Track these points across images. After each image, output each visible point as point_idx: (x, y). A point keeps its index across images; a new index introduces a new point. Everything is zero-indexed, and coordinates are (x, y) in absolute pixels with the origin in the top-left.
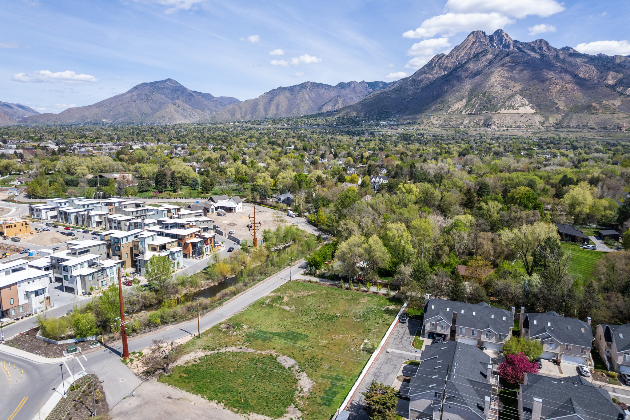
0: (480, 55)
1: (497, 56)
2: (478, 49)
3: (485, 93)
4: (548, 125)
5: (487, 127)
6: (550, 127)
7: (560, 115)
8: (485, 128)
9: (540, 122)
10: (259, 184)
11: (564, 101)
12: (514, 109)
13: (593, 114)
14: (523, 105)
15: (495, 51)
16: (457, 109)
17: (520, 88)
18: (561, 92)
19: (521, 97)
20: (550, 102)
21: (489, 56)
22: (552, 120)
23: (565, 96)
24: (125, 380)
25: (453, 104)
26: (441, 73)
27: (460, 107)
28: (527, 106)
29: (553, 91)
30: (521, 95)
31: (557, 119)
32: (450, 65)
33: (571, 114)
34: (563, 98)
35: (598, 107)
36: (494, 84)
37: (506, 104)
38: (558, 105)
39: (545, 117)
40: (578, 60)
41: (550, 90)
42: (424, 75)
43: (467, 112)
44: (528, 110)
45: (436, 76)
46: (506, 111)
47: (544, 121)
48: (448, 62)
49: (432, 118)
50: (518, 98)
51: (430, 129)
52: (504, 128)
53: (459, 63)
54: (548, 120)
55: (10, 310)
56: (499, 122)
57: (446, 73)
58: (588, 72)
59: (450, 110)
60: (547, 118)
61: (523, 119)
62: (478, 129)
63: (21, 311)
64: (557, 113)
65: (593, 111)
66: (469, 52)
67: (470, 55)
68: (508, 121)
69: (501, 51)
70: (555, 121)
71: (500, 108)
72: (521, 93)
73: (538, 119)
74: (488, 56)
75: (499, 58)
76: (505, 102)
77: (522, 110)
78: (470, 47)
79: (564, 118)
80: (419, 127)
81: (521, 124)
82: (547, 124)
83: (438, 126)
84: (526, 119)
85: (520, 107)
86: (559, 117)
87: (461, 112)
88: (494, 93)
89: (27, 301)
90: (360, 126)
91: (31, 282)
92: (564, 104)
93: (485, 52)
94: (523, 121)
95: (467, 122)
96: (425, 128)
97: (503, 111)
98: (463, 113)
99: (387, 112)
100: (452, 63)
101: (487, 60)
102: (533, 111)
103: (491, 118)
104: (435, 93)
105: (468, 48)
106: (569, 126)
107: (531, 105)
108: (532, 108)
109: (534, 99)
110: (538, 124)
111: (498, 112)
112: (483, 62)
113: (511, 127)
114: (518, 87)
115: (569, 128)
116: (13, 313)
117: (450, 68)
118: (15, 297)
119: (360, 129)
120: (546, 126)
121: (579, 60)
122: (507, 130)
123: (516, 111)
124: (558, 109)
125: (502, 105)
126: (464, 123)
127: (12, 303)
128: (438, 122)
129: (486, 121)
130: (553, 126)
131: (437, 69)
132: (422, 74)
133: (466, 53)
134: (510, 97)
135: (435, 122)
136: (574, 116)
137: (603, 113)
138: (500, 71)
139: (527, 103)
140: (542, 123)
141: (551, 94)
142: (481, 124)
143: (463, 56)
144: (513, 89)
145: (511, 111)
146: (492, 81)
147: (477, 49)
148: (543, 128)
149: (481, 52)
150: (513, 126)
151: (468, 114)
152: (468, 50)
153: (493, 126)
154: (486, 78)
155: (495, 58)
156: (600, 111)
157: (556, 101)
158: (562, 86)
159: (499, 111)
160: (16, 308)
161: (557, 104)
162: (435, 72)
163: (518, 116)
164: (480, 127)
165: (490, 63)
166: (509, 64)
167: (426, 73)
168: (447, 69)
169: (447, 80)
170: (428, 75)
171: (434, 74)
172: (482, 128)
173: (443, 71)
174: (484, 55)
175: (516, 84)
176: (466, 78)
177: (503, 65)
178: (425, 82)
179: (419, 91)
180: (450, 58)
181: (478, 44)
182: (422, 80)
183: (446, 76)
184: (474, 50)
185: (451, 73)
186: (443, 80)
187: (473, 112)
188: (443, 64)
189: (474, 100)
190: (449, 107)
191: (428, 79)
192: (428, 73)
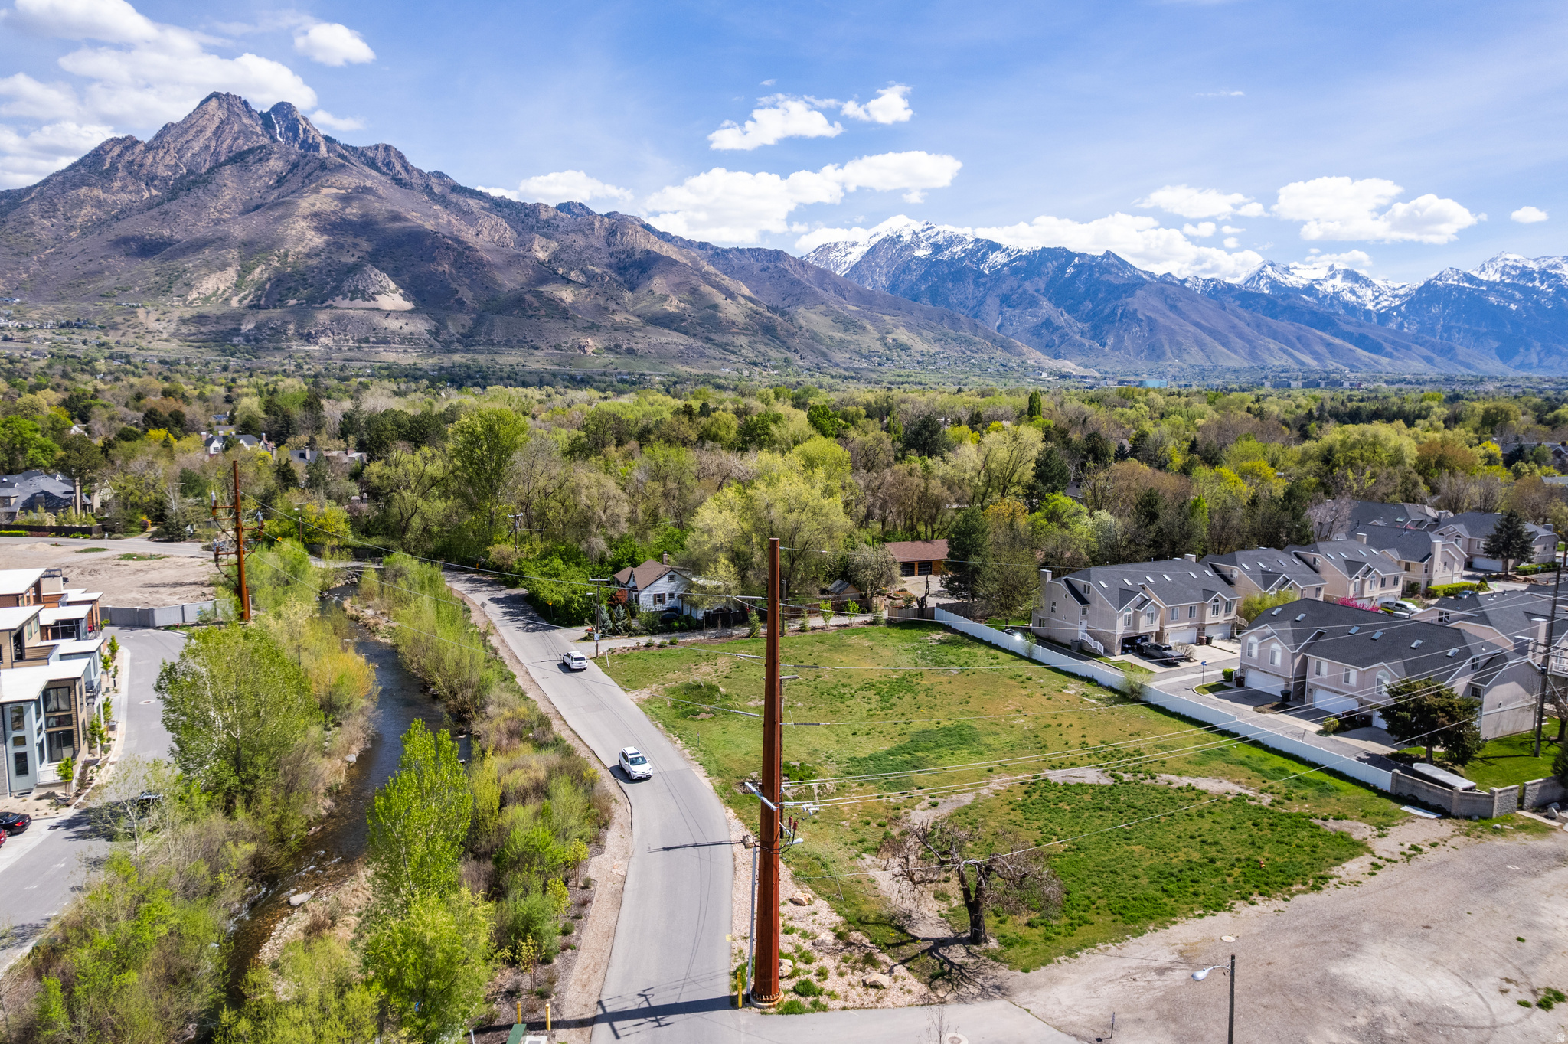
0: (251, 159)
1: (295, 166)
2: (240, 142)
3: (286, 256)
4: (448, 337)
5: (308, 341)
6: (452, 342)
7: (467, 318)
8: (302, 342)
9: (429, 332)
11: (470, 288)
12: (365, 299)
13: (531, 316)
14: (385, 290)
15: (289, 154)
16: (214, 294)
17: (370, 249)
18: (460, 266)
19: (376, 270)
20: (442, 287)
21: (275, 164)
22: (454, 328)
23: (471, 276)
25: (200, 278)
26: (139, 192)
27: (222, 287)
28: (394, 292)
29: (443, 262)
30: (375, 266)
31: (463, 326)
32: (162, 172)
33: (489, 315)
34: (467, 281)
35: (537, 304)
36: (303, 233)
37: (345, 287)
38: (459, 296)
39: (437, 320)
40: (471, 201)
42: (83, 191)
43: (245, 302)
44: (398, 302)
45: (124, 197)
46: (347, 303)
47: (437, 329)
48: (155, 161)
49: (141, 312)
50: (371, 272)
51: (144, 344)
53: (190, 172)
54: (446, 327)
56: (335, 327)
57: (155, 191)
58: (497, 231)
59: (195, 295)
60: (442, 324)
61: (392, 324)
62: (283, 344)
64: (460, 311)
65: (531, 312)
66: (213, 145)
67: (216, 152)
68: (357, 326)
69: (300, 156)
70: (461, 330)
71: (332, 295)
72: (375, 260)
73: (423, 324)
74: (272, 162)
75: (301, 173)
76: (342, 281)
77: (384, 302)
78: (215, 133)
79: (478, 322)
80: (104, 339)
81: (389, 334)
82: (444, 335)
83: (165, 336)
84: (398, 324)
85: (379, 293)
86: (467, 320)
87: (228, 299)
88: (307, 255)
92: (470, 294)
93: (262, 154)
94: (393, 327)
95: (251, 326)
96: (124, 340)
97: (340, 302)
98: (234, 302)
100: (168, 167)
101: (271, 173)
102: (409, 306)
103: (314, 318)
105: (208, 133)
106: (492, 342)
107: (401, 290)
108: (405, 297)
109: (407, 277)
110: (426, 336)
111: (327, 303)
112: (261, 177)
113: (367, 340)
114: (365, 247)
115: (493, 345)
117: (165, 180)
120: (445, 341)
121: (474, 204)
122: (359, 348)
123: (372, 304)
124: (461, 302)
125: (336, 288)
128: (164, 324)
130: (459, 341)
131: (122, 179)
133: (207, 147)
134: (351, 270)
135: (153, 325)
136: (498, 320)
137: (547, 316)
138: (312, 204)
139: (393, 286)
140: (435, 334)
142: (291, 332)
143: (198, 154)
144: (352, 251)
145: (359, 303)
147: (235, 139)
148: (438, 346)
149: (251, 151)
150: (372, 339)
151: (251, 307)
152: (209, 139)
153: (323, 339)
154: (281, 217)
155: (291, 171)
156: (542, 312)
157: (454, 285)
158: (461, 254)
159: (330, 302)
161: (456, 291)
162: (117, 185)
163: (377, 315)
164: (287, 340)
165: (281, 181)
166: (333, 190)
167: (89, 185)
168: (156, 182)
169: (166, 213)
170: (97, 192)
171: (118, 192)
172: (294, 343)
173: (143, 186)
174: (260, 160)
175: (358, 240)
176: (220, 212)
177: (316, 191)
178: (88, 210)
179: (73, 234)
180: (161, 153)
181: (236, 128)
182: (79, 204)
183: (157, 200)
184: (228, 142)
185: (172, 195)
186: (154, 212)
187: (262, 302)
188: (141, 166)
189: (258, 270)
190: (188, 285)
191: (99, 204)
192: (95, 185)
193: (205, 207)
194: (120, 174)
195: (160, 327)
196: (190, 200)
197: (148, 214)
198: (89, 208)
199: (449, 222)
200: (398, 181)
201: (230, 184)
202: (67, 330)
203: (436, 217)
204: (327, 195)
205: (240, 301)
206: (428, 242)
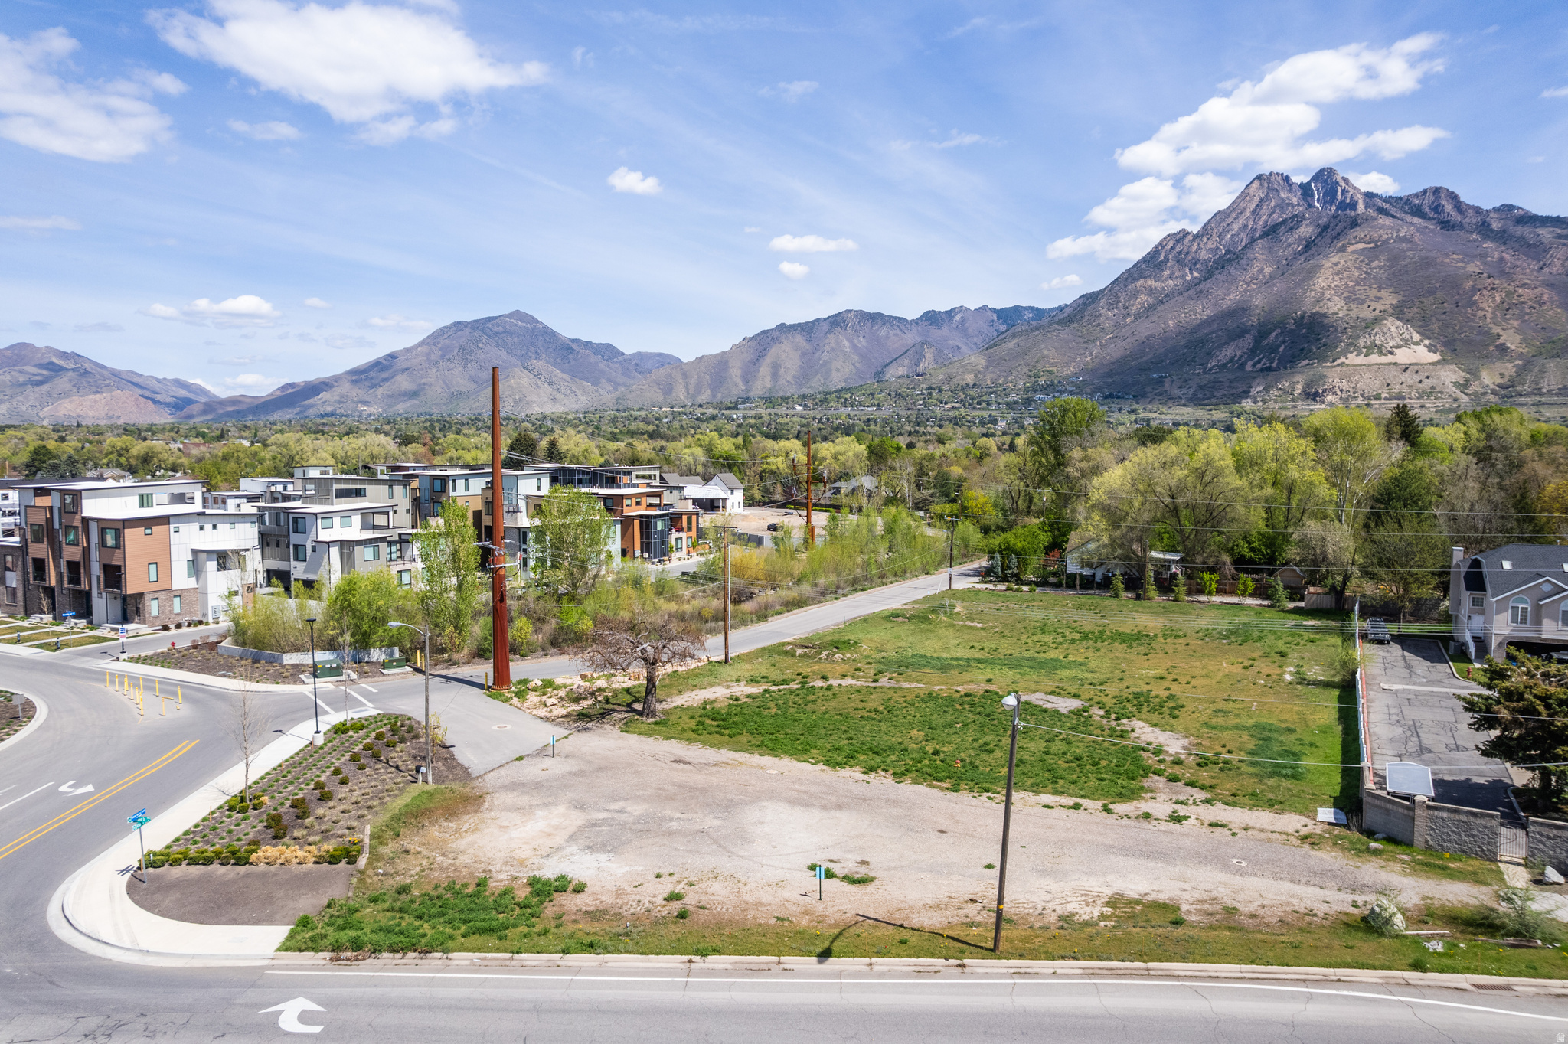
0: (1282, 229)
1: (1325, 228)
2: (1275, 215)
3: (1304, 317)
4: (1480, 389)
5: (1314, 400)
6: (1484, 394)
7: (1509, 365)
8: (1309, 402)
9: (1456, 384)
10: (774, 467)
11: (1517, 331)
12: (1381, 353)
14: (1407, 343)
16: (1232, 360)
17: (1395, 302)
18: (1506, 308)
19: (1398, 323)
20: (1479, 333)
21: (1306, 230)
22: (1489, 378)
23: (1520, 317)
24: (509, 727)
25: (1221, 347)
26: (1183, 277)
27: (1239, 353)
28: (1417, 344)
29: (1485, 305)
30: (1398, 319)
31: (1502, 376)
32: (1204, 255)
33: (1540, 360)
34: (1515, 323)
36: (1323, 294)
37: (1361, 343)
38: (1501, 341)
39: (1469, 371)
41: (1475, 303)
42: (1140, 282)
43: (1259, 366)
44: (1421, 354)
45: (1171, 283)
46: (1361, 360)
47: (1467, 381)
48: (1199, 248)
49: (1167, 382)
50: (1392, 325)
51: (1165, 409)
52: (1360, 401)
53: (1228, 251)
54: (1478, 377)
55: (147, 597)
56: (1345, 385)
57: (1196, 274)
59: (1215, 363)
60: (1474, 373)
61: (1409, 378)
62: (1289, 405)
63: (177, 610)
64: (1500, 358)
66: (1251, 223)
67: (1253, 229)
68: (1369, 383)
69: (1335, 217)
70: (1499, 381)
71: (1345, 352)
72: (1399, 312)
73: (1449, 376)
74: (1302, 229)
75: (1330, 233)
76: (1358, 337)
77: (1403, 356)
78: (1253, 212)
79: (1522, 370)
80: (1135, 406)
81: (1405, 389)
82: (1475, 386)
84: (1417, 378)
85: (1398, 347)
86: (1509, 368)
87: (1243, 365)
88: (1324, 315)
89: (192, 583)
90: (984, 405)
91: (208, 527)
92: (1518, 338)
93: (1295, 221)
94: (1410, 382)
95: (1260, 388)
96: (1150, 407)
97: (1353, 359)
98: (1249, 368)
99: (1051, 373)
100: (1210, 250)
101: (1301, 239)
102: (1435, 357)
103: (1323, 377)
104: (1171, 324)
105: (1248, 213)
106: (1538, 392)
107: (1427, 342)
108: (1431, 349)
109: (1436, 327)
110: (1451, 389)
111: (1339, 361)
112: (1290, 245)
113: (1378, 397)
114: (1389, 299)
115: (1541, 394)
116: (153, 608)
117: (1206, 262)
118: (160, 562)
119: (986, 414)
120: (1475, 393)
122: (1368, 405)
123: (1389, 359)
124: (1503, 349)
125: (1351, 345)
126: (1253, 392)
127: (153, 578)
128: (1184, 391)
129: (1308, 385)
130: (1494, 392)
131: (1171, 268)
132: (1135, 280)
133: (1245, 226)
134: (1369, 325)
135: (1175, 392)
136: (1551, 365)
138: (1336, 264)
139: (1416, 337)
140: (1464, 386)
141: (1481, 313)
142: (1297, 392)
143: (1237, 234)
144: (1374, 305)
145: (1375, 358)
146: (1317, 287)
147: (1271, 214)
148: (1465, 398)
149: (1284, 222)
150: (1384, 395)
151: (1262, 370)
152: (1248, 219)
153: (1330, 398)
154: (1303, 280)
155: (1320, 234)
157: (1496, 330)
158: (1509, 294)
159: (1343, 359)
160: (162, 596)
161: (1499, 336)
162: (1166, 273)
163: (1393, 370)
164: (1294, 400)
165: (1309, 246)
166: (1361, 246)
167: (1145, 277)
168: (1198, 266)
169: (1201, 292)
170: (1151, 283)
171: (1166, 279)
172: (1300, 403)
173: (1187, 271)
174: (1291, 229)
175: (1383, 293)
176: (1248, 284)
177: (1343, 249)
178: (1142, 298)
179: (1128, 320)
180: (1205, 240)
181: (1273, 203)
182: (1135, 294)
183: (1196, 281)
184: (1264, 218)
185: (1209, 274)
186: (1191, 292)
187: (1274, 365)
188: (1187, 253)
189: (1274, 334)
190: (1209, 354)
191: (1151, 291)
192: (1149, 277)
193: (1236, 281)
194: (1169, 264)
195: (1180, 394)
196: (1222, 277)
197: (1186, 294)
198: (1142, 296)
199: (1501, 260)
200: (1446, 225)
201: (1260, 257)
202: (1109, 400)
203: (1483, 256)
204: (1352, 253)
205: (1254, 365)
206: (1468, 285)
